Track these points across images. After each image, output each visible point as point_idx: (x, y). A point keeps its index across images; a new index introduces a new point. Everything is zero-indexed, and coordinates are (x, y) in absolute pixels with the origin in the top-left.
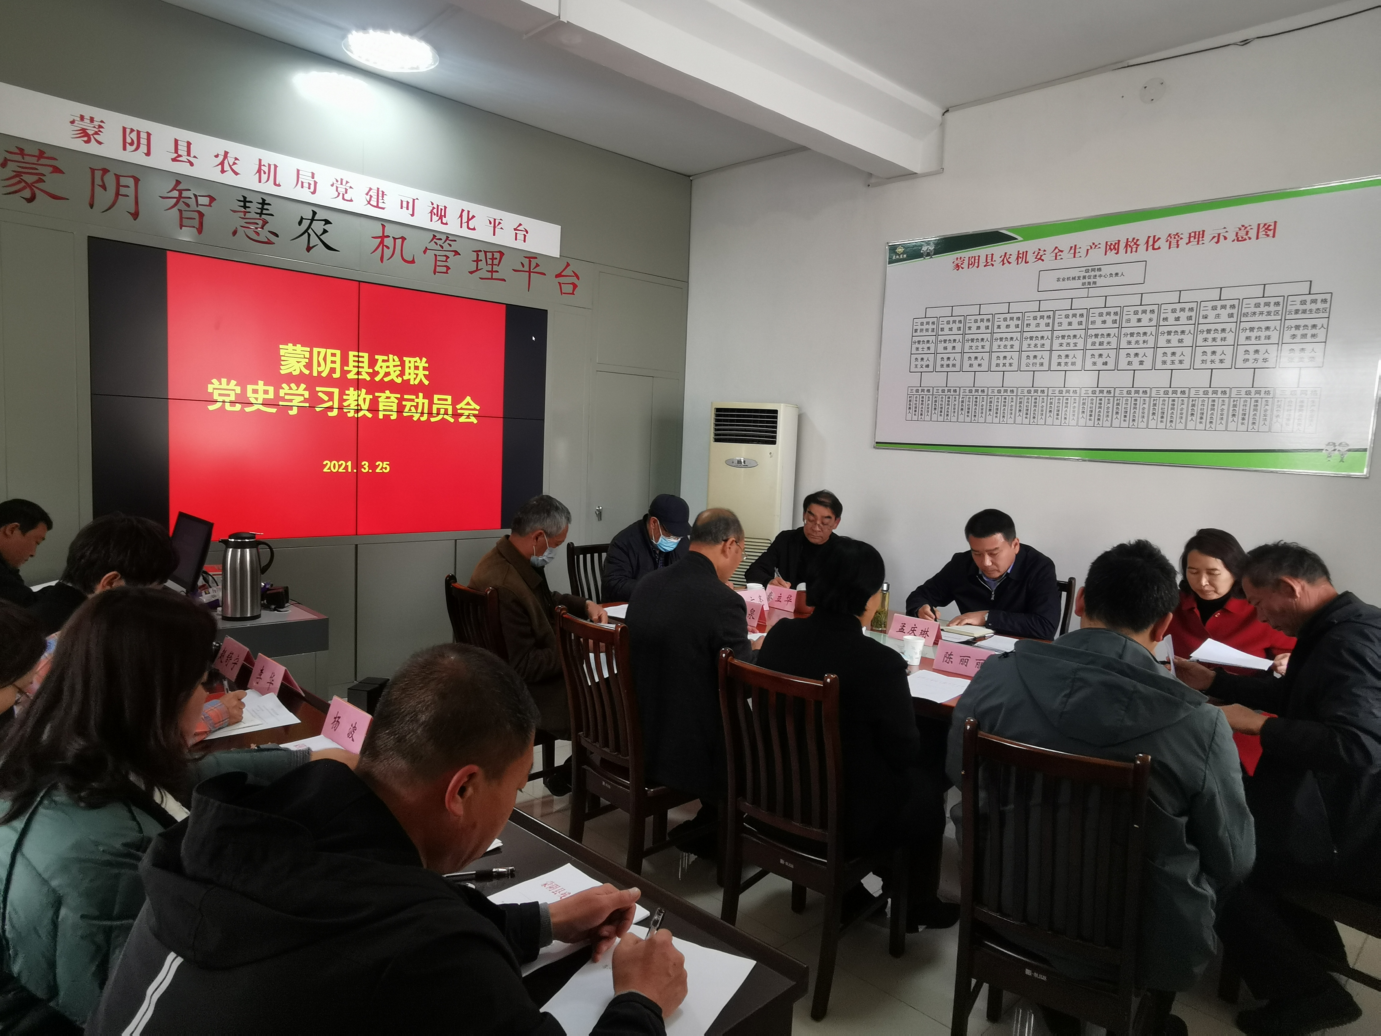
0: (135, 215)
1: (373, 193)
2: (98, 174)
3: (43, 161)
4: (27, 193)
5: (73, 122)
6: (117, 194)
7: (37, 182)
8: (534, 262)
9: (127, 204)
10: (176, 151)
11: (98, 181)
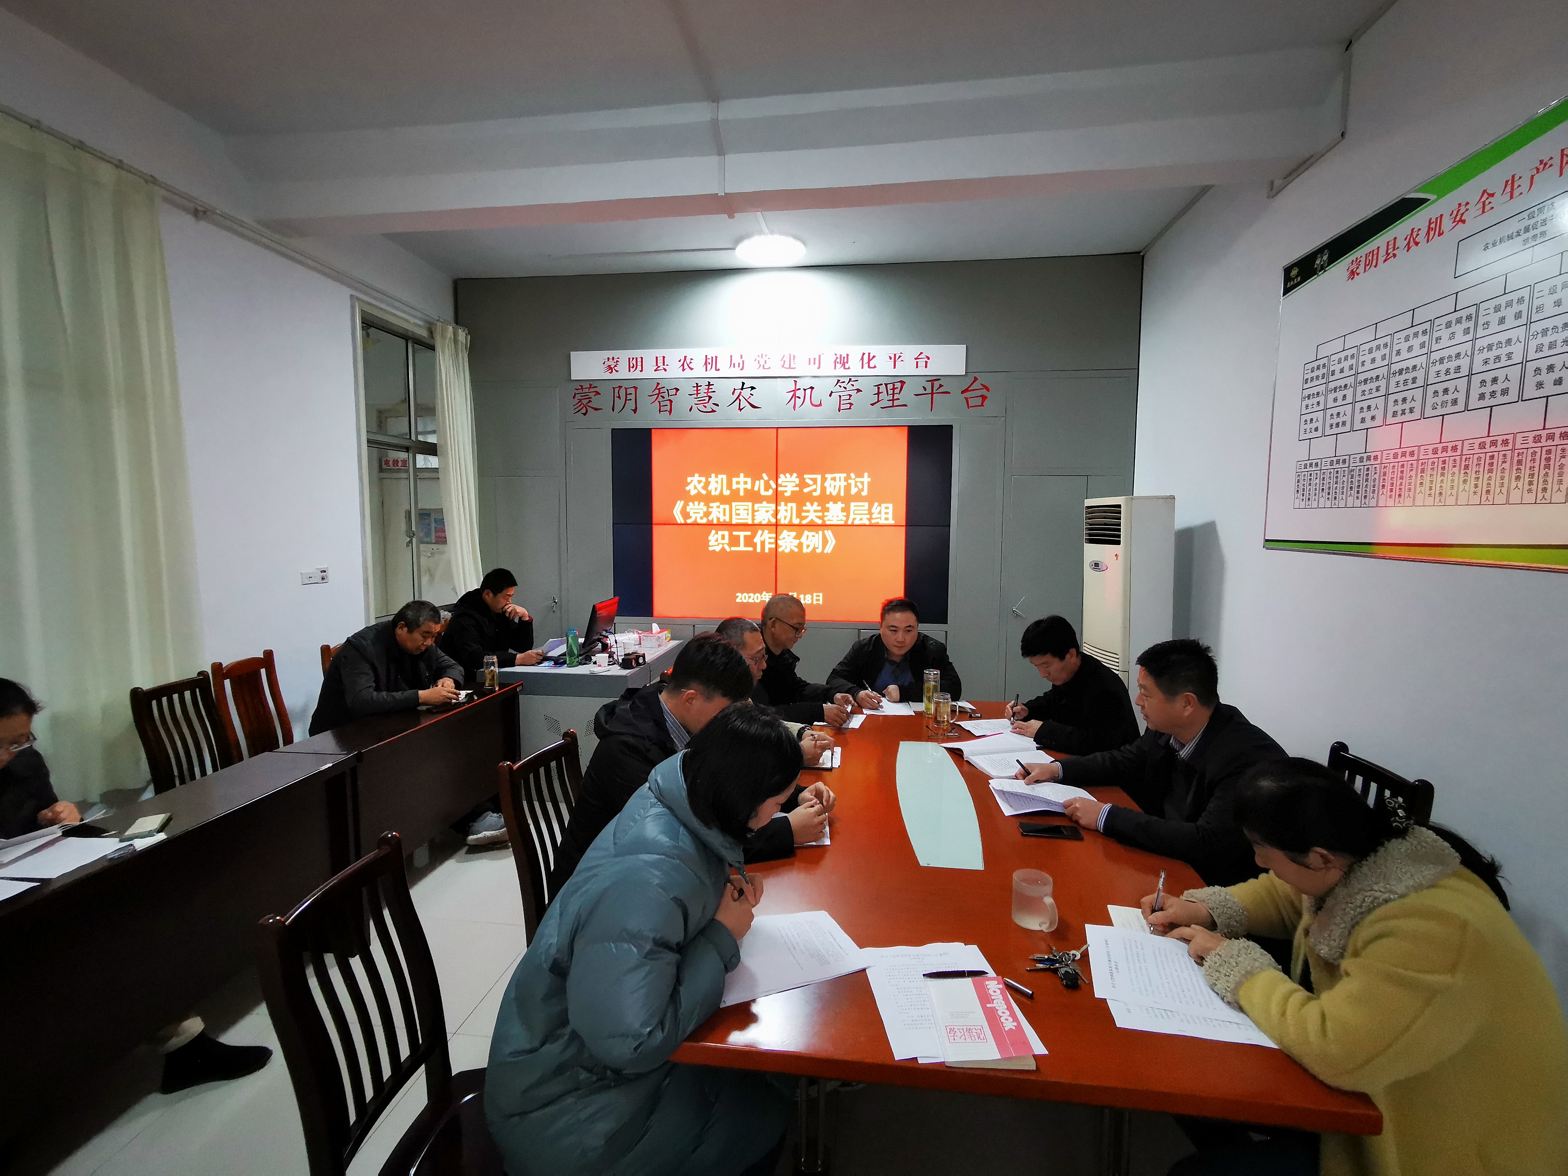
0: (635, 411)
1: (787, 359)
2: (616, 390)
3: (592, 390)
4: (584, 411)
5: (604, 363)
6: (626, 400)
7: (588, 403)
8: (937, 384)
9: (631, 405)
10: (657, 365)
11: (616, 394)
